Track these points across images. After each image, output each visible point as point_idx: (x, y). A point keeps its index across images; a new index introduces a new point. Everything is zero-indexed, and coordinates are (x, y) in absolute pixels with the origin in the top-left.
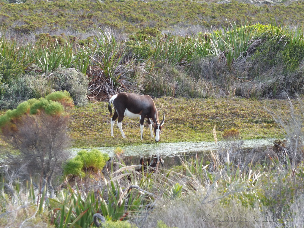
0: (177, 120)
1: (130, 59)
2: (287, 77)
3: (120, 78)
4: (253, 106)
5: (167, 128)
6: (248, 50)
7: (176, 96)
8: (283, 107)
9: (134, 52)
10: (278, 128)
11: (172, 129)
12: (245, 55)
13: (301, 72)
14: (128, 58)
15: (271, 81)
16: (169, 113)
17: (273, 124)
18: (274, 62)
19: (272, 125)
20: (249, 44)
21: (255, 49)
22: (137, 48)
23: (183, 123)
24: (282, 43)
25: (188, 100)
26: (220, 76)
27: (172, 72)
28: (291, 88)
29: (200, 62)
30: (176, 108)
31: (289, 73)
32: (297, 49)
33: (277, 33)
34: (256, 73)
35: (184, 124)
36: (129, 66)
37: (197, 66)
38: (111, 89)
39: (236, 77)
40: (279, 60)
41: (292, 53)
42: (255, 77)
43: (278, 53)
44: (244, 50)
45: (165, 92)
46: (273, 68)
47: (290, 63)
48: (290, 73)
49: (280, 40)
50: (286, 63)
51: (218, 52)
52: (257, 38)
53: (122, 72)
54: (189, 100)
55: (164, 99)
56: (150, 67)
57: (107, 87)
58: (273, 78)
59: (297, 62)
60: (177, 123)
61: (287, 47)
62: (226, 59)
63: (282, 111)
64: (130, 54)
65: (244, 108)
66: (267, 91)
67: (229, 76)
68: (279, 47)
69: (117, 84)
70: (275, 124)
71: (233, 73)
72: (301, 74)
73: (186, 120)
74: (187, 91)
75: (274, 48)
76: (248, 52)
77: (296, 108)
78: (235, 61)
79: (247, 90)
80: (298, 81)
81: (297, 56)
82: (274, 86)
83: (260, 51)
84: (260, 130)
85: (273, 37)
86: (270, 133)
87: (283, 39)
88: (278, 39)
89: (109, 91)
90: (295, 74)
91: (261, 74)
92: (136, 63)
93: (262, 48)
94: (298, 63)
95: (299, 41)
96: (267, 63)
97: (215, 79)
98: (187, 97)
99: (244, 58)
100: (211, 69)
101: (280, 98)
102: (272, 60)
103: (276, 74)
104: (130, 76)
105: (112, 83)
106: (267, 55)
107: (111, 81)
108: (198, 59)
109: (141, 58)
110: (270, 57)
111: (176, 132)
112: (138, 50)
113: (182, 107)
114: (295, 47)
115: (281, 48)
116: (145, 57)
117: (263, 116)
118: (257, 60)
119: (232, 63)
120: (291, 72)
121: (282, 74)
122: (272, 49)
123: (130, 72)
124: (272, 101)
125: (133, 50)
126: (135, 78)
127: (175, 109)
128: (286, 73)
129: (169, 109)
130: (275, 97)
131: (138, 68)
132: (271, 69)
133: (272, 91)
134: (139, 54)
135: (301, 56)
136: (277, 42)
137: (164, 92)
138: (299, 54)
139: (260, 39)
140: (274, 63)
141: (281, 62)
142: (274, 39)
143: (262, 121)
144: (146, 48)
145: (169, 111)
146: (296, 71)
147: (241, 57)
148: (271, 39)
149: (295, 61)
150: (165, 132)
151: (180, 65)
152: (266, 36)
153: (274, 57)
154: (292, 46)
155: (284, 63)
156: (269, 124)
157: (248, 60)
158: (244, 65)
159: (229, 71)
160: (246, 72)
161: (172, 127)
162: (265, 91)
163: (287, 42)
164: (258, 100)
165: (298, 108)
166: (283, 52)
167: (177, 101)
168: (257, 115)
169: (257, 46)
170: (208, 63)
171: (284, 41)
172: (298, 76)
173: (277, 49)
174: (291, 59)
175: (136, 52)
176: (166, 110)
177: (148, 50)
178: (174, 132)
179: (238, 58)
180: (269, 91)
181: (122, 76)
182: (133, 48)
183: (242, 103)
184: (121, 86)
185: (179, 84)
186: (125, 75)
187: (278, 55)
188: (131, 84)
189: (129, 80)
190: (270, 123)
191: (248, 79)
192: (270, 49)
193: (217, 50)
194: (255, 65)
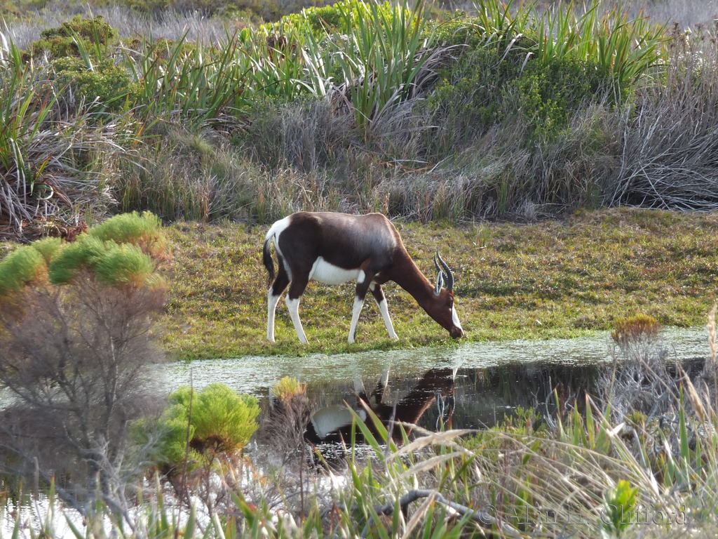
0: (227, 290)
1: (72, 111)
2: (537, 156)
3: (46, 170)
4: (446, 246)
5: (203, 315)
6: (414, 78)
7: (212, 219)
8: (533, 248)
9: (83, 91)
10: (529, 309)
11: (218, 320)
12: (407, 94)
13: (578, 143)
14: (65, 109)
15: (491, 169)
16: (202, 271)
17: (511, 298)
18: (495, 114)
19: (509, 300)
20: (417, 60)
21: (436, 76)
22: (90, 81)
23: (248, 300)
24: (515, 57)
25: (250, 232)
26: (336, 157)
27: (193, 149)
28: (550, 189)
29: (275, 117)
30: (220, 257)
31: (542, 144)
32: (562, 72)
33: (498, 27)
34: (442, 147)
35: (248, 302)
36: (71, 134)
37: (268, 130)
38: (22, 202)
39: (386, 159)
40: (511, 106)
41: (547, 85)
42: (441, 158)
43: (506, 88)
44: (405, 80)
45: (181, 207)
46: (494, 132)
47: (543, 115)
48: (546, 146)
49: (509, 47)
50: (532, 117)
51: (327, 88)
52: (441, 42)
53: (53, 150)
54: (253, 231)
55: (178, 228)
56: (131, 136)
57: (10, 198)
58: (496, 160)
59: (563, 112)
60: (229, 299)
61: (531, 69)
62: (350, 105)
63: (533, 259)
64: (72, 97)
65: (421, 251)
66: (480, 200)
67: (362, 156)
68: (505, 70)
69: (39, 186)
70: (517, 297)
71: (377, 149)
72: (578, 148)
73: (256, 292)
74: (244, 203)
75: (493, 72)
76: (415, 85)
77: (572, 247)
78: (379, 112)
79: (423, 196)
80: (569, 167)
81: (563, 95)
82: (500, 185)
83: (451, 79)
84: (476, 316)
85: (486, 39)
86: (509, 323)
87: (516, 43)
88: (503, 45)
89: (16, 208)
90: (560, 147)
91: (459, 150)
92: (90, 123)
93: (455, 72)
94: (567, 115)
95: (565, 52)
96: (473, 115)
97: (323, 166)
98: (247, 223)
99: (406, 103)
100: (311, 139)
101: (520, 221)
102: (489, 107)
103: (504, 149)
104: (74, 164)
105: (25, 186)
106: (473, 93)
107: (21, 178)
108: (268, 109)
109: (103, 109)
110: (483, 98)
111: (231, 328)
112: (93, 87)
113: (238, 252)
114: (555, 69)
115: (513, 73)
116: (115, 107)
117: (477, 275)
118: (445, 108)
119: (371, 118)
120: (548, 143)
121: (521, 148)
122: (488, 75)
123: (74, 151)
124: (498, 228)
125: (79, 86)
126: (89, 168)
127: (216, 260)
128: (532, 144)
129: (199, 257)
130: (505, 218)
131: (99, 140)
132: (489, 133)
133: (495, 198)
134: (98, 97)
135: (573, 93)
136: (501, 53)
137: (175, 210)
138: (567, 88)
139: (447, 45)
140: (497, 116)
141: (515, 112)
142: (492, 46)
143: (480, 289)
144: (116, 80)
145: (201, 265)
146: (563, 139)
147: (398, 99)
148: (483, 44)
149: (557, 111)
150: (197, 329)
151: (216, 126)
152: (465, 37)
153: (493, 97)
154: (545, 65)
155: (527, 117)
156: (501, 297)
157: (420, 109)
158: (406, 124)
159: (363, 141)
160: (414, 143)
161: (216, 312)
162: (474, 199)
163: (530, 53)
164: (455, 227)
165: (576, 249)
166: (519, 82)
167: (220, 235)
168: (460, 270)
169: (442, 67)
170: (301, 120)
171: (520, 51)
172: (569, 154)
173: (501, 76)
174: (546, 102)
175: (88, 91)
176: (191, 262)
177: (122, 86)
178: (225, 327)
179: (388, 102)
180: (485, 199)
181: (52, 163)
182: (78, 80)
183: (411, 237)
184: (52, 193)
185: (220, 183)
186: (60, 159)
187: (508, 94)
188: (81, 187)
189: (72, 176)
190: (504, 294)
191: (422, 165)
192: (481, 75)
193: (324, 82)
194: (438, 123)
